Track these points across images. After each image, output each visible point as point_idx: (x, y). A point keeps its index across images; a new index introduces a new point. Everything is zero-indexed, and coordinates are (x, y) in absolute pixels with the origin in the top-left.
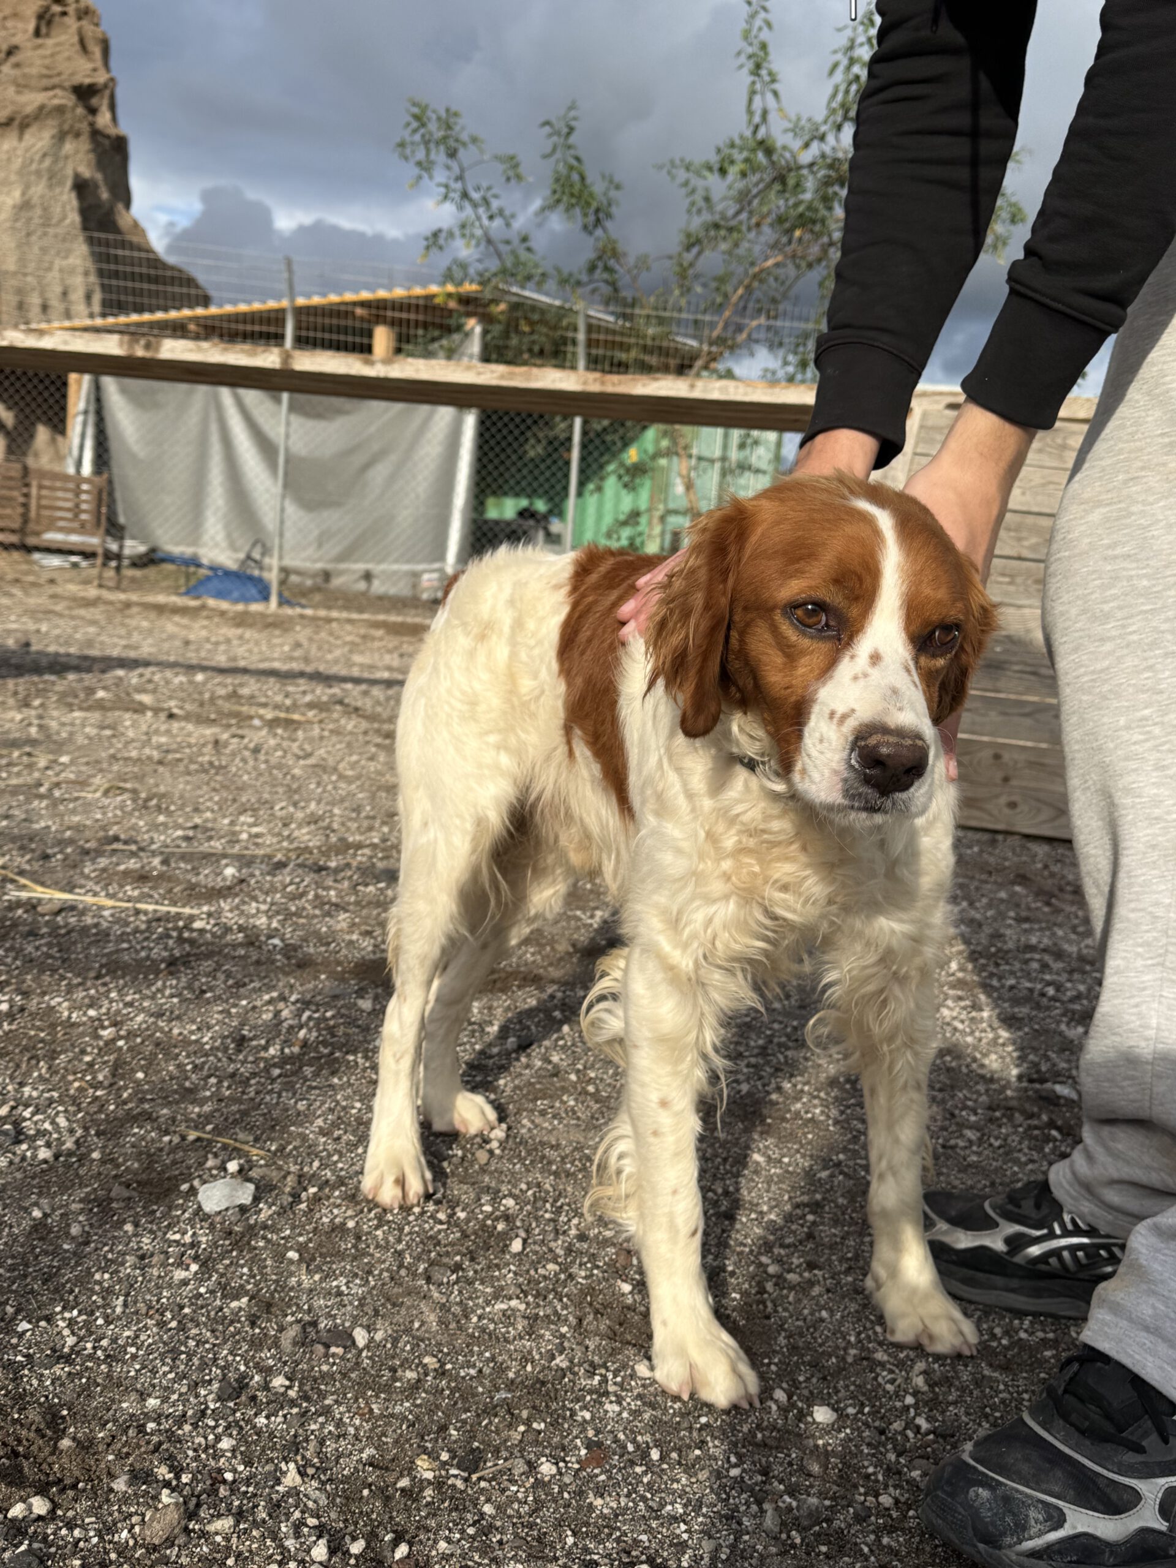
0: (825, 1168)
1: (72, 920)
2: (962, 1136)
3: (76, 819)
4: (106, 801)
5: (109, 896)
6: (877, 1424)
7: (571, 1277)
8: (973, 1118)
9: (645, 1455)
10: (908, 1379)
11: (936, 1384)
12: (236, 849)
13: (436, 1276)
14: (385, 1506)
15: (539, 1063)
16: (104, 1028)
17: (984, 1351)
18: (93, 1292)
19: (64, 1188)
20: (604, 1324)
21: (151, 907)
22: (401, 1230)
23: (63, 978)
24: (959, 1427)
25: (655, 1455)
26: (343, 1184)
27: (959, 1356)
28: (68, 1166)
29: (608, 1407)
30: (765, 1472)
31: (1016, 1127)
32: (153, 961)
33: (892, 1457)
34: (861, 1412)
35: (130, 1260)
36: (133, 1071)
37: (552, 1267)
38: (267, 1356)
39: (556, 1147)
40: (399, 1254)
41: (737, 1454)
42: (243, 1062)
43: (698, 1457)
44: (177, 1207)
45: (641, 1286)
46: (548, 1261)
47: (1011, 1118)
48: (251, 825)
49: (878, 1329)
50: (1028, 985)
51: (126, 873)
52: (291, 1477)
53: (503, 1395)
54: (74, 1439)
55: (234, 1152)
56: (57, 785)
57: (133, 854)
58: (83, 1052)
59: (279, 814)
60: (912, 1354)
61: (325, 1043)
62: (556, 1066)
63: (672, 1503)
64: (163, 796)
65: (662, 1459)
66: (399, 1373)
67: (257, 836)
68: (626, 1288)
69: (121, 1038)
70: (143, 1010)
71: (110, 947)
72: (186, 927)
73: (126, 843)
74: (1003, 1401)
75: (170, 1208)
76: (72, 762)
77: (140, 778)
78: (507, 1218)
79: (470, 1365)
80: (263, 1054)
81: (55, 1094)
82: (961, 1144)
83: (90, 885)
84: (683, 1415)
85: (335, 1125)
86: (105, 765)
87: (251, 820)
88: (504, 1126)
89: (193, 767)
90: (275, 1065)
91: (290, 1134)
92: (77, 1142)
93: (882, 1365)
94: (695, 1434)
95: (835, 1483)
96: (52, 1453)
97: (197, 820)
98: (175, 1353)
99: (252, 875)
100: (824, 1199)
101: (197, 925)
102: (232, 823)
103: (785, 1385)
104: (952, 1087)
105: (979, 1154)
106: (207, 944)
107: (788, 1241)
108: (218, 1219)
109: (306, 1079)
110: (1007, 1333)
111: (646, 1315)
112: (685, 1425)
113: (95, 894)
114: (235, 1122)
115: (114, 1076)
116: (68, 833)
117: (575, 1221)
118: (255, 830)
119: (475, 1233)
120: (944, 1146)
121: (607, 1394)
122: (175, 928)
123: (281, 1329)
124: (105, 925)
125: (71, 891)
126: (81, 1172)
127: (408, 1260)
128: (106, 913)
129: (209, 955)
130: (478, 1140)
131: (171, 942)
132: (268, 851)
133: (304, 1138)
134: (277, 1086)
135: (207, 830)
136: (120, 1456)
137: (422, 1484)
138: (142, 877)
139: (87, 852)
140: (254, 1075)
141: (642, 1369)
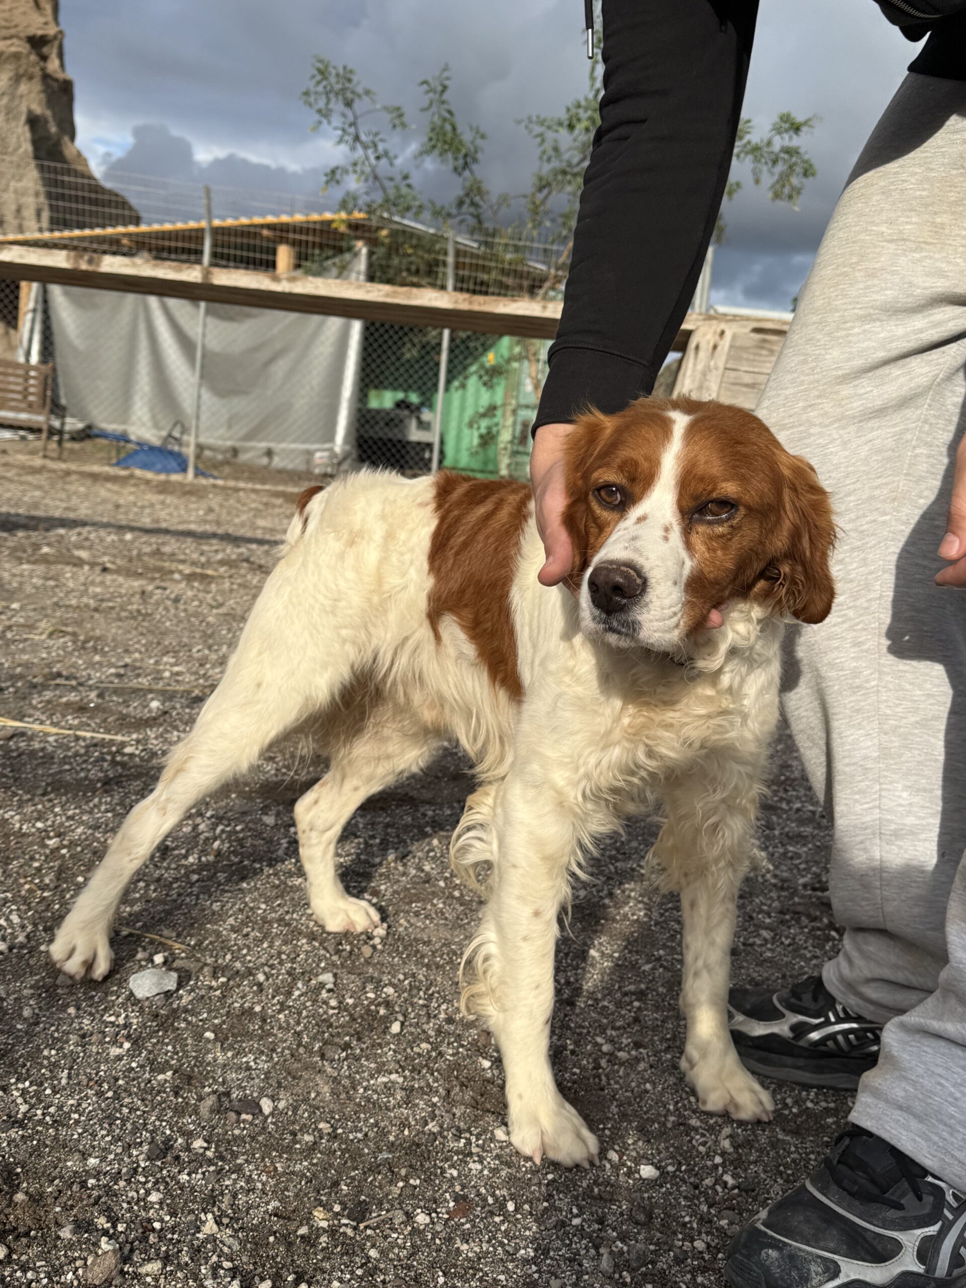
0: (648, 962)
1: (22, 744)
2: (759, 935)
3: (25, 657)
4: (51, 643)
5: (53, 724)
6: (692, 1180)
7: (441, 1054)
8: (768, 921)
9: (502, 1206)
10: (716, 1142)
11: (739, 1146)
12: (160, 685)
13: (329, 1054)
14: (288, 1250)
15: (413, 872)
16: (50, 838)
17: (779, 1118)
18: (42, 1066)
19: (17, 976)
20: (468, 1095)
21: (88, 735)
22: (300, 1014)
23: (15, 794)
24: (759, 1183)
25: (511, 1206)
26: (251, 974)
27: (759, 1122)
28: (20, 957)
29: (471, 1165)
30: (601, 1221)
31: (802, 928)
32: (91, 781)
33: (704, 1208)
34: (679, 1169)
35: (73, 1038)
36: (75, 875)
37: (424, 1046)
38: (188, 1121)
39: (428, 943)
40: (298, 1034)
41: (578, 1206)
42: (167, 869)
43: (546, 1208)
44: (112, 993)
45: (498, 1062)
46: (422, 1041)
47: (798, 921)
48: (173, 665)
49: (692, 1099)
50: (811, 808)
51: (68, 705)
52: (210, 1227)
53: (385, 1155)
54: (27, 1193)
55: (161, 947)
56: (9, 628)
57: (73, 688)
58: (32, 859)
59: (196, 655)
60: (720, 1121)
61: (235, 853)
62: (428, 874)
63: (525, 1248)
64: (98, 639)
65: (517, 1210)
66: (299, 1136)
67: (178, 674)
68: (486, 1064)
69: (64, 847)
70: (82, 823)
71: (55, 769)
72: (118, 752)
73: (67, 678)
74: (794, 1161)
75: (106, 994)
76: (22, 608)
77: (79, 623)
78: (387, 1004)
79: (357, 1130)
80: (183, 862)
81: (9, 895)
82: (758, 942)
83: (38, 714)
84: (535, 1172)
85: (244, 924)
86: (49, 612)
87: (172, 660)
88: (385, 925)
89: (124, 614)
90: (193, 872)
91: (207, 931)
92: (28, 937)
93: (696, 1129)
94: (543, 1188)
95: (658, 1230)
96: (9, 1206)
97: (128, 660)
98: (111, 1119)
99: (174, 708)
100: (647, 988)
101: (128, 750)
102: (157, 663)
103: (617, 1148)
104: (751, 894)
105: (772, 950)
106: (136, 766)
107: (618, 1024)
108: (147, 1004)
109: (220, 884)
110: (796, 1103)
111: (502, 1087)
112: (536, 1181)
113: (42, 723)
114: (161, 920)
115: (58, 879)
116: (19, 670)
117: (444, 1007)
118: (176, 669)
119: (361, 1017)
120: (744, 944)
121: (470, 1154)
122: (109, 753)
123: (201, 1099)
124: (50, 749)
125: (21, 720)
126: (31, 962)
127: (306, 1039)
128: (51, 739)
129: (137, 777)
130: (363, 937)
131: (105, 764)
132: (187, 687)
133: (218, 934)
134: (195, 890)
135: (136, 668)
136: (67, 1208)
137: (319, 1231)
138: (81, 709)
139: (34, 686)
140: (176, 880)
141: (500, 1134)
